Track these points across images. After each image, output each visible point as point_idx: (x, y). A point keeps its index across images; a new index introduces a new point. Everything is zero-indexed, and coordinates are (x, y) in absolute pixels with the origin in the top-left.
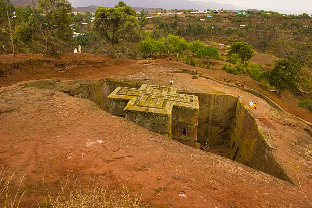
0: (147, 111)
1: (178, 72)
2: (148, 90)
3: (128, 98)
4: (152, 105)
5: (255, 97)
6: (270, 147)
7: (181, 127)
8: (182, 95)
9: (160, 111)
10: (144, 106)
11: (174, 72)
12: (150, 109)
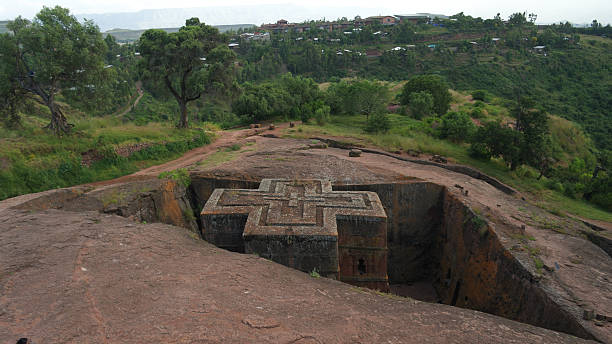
0: (289, 234)
1: (320, 147)
2: (277, 189)
3: (243, 210)
4: (296, 220)
5: (474, 180)
6: (534, 274)
7: (354, 257)
8: (346, 194)
9: (315, 231)
10: (281, 225)
11: (311, 147)
12: (294, 229)
